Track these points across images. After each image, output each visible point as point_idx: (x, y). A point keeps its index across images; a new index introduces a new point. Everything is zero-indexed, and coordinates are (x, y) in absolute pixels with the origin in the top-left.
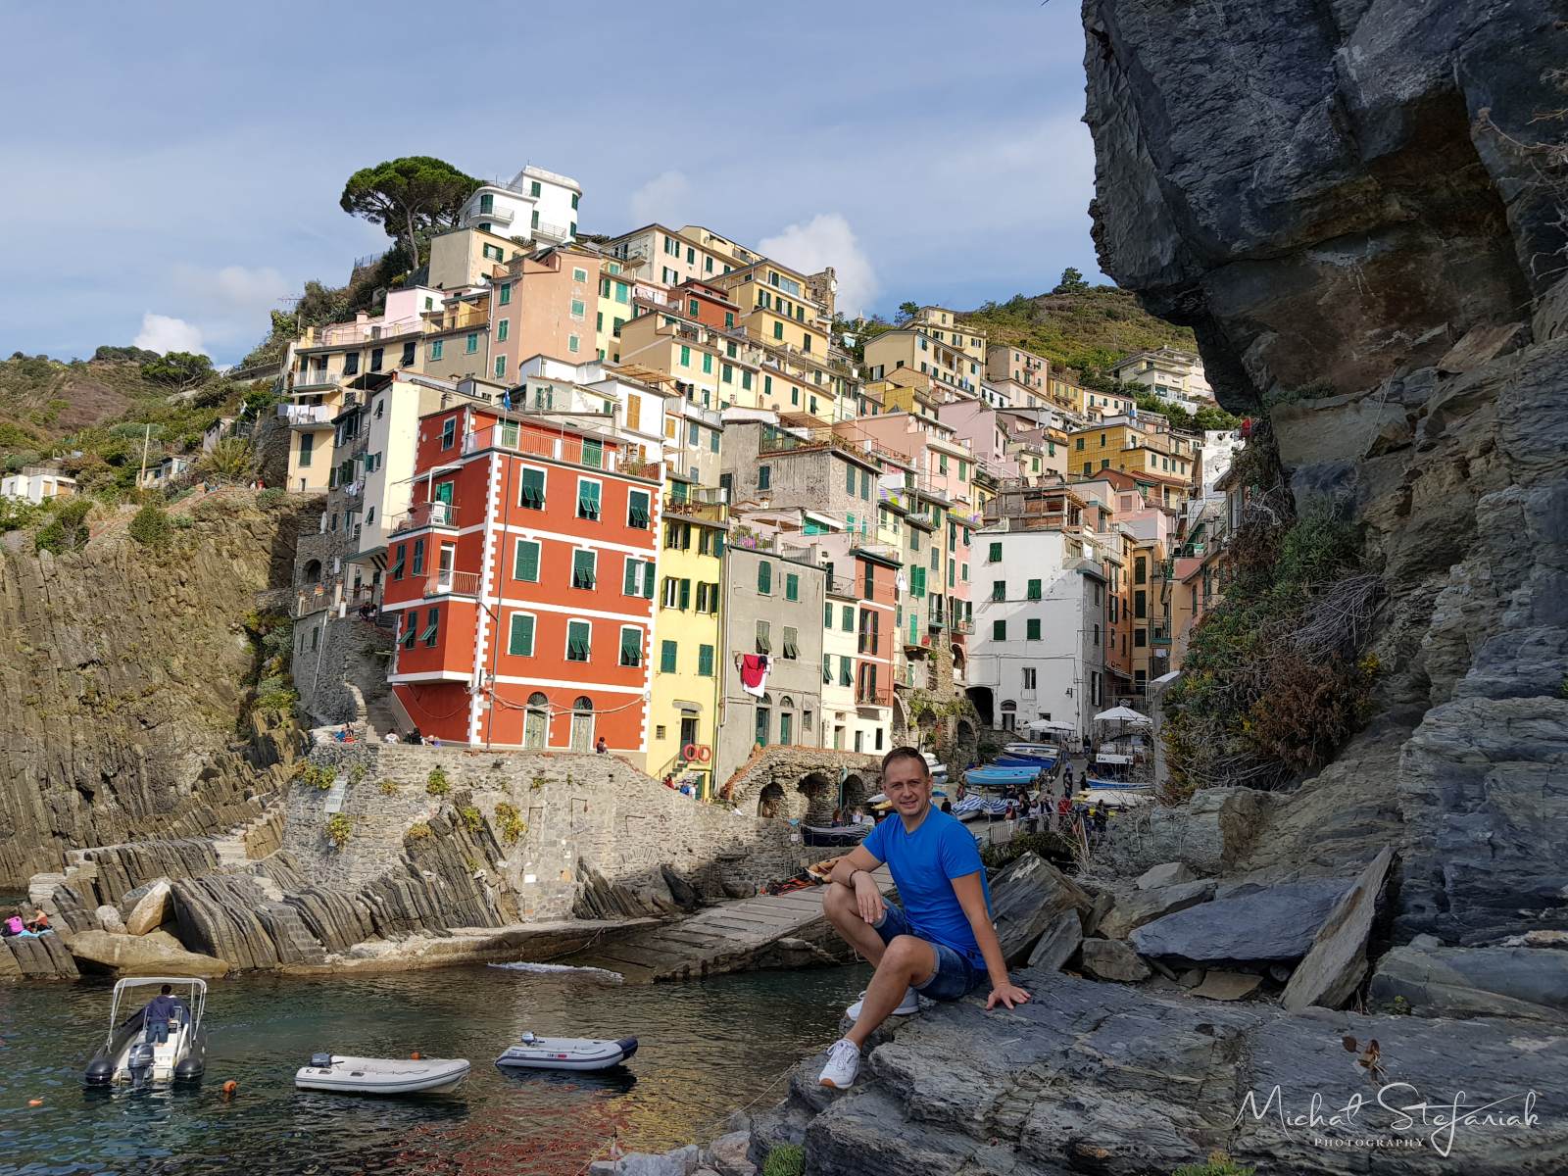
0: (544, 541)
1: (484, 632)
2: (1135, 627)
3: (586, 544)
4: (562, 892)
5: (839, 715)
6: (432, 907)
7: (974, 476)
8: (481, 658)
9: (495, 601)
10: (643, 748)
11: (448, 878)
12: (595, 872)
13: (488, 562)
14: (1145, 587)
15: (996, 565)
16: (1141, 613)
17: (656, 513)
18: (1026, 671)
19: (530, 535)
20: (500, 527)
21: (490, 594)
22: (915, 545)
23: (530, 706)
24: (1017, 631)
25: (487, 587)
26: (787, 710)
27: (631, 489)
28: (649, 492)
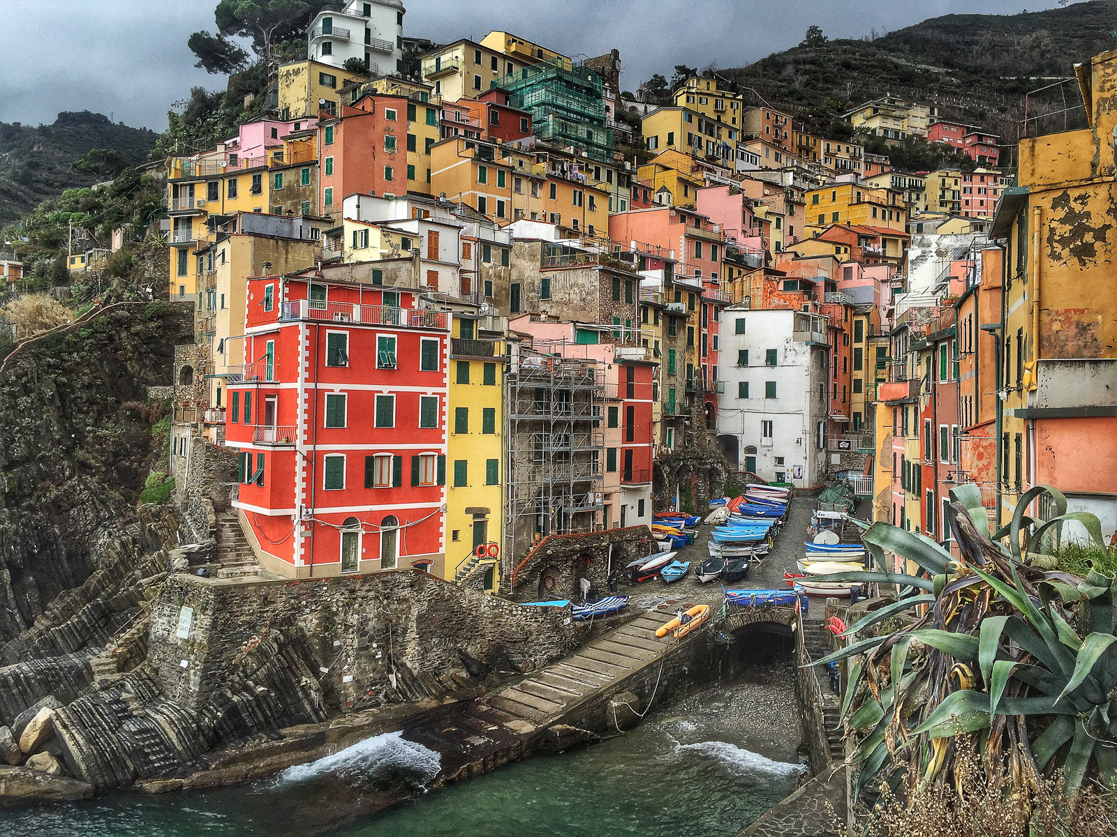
0: (350, 392)
1: (300, 475)
2: (854, 378)
3: (386, 390)
4: (375, 684)
5: (607, 496)
6: (265, 715)
7: (724, 255)
8: (300, 495)
9: (311, 447)
10: (442, 550)
11: (277, 689)
12: (403, 665)
13: (301, 416)
14: (862, 345)
15: (742, 337)
16: (858, 367)
17: (445, 356)
18: (765, 422)
19: (337, 388)
20: (311, 386)
21: (305, 442)
22: (672, 331)
23: (345, 530)
24: (757, 390)
25: (301, 436)
27: (422, 338)
28: (438, 339)
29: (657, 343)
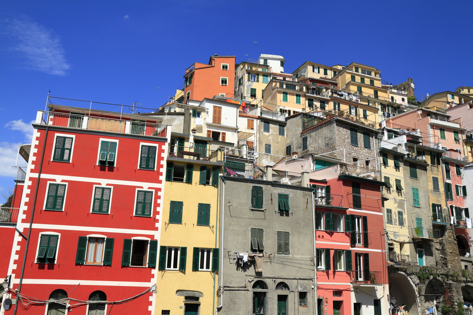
0: (70, 182)
1: (16, 247)
3: (104, 182)
7: (465, 138)
8: (12, 266)
9: (27, 225)
13: (25, 199)
17: (161, 159)
19: (59, 179)
20: (36, 175)
21: (23, 221)
22: (414, 175)
23: (52, 300)
25: (21, 216)
26: (283, 292)
27: (142, 144)
28: (157, 145)
29: (398, 181)
